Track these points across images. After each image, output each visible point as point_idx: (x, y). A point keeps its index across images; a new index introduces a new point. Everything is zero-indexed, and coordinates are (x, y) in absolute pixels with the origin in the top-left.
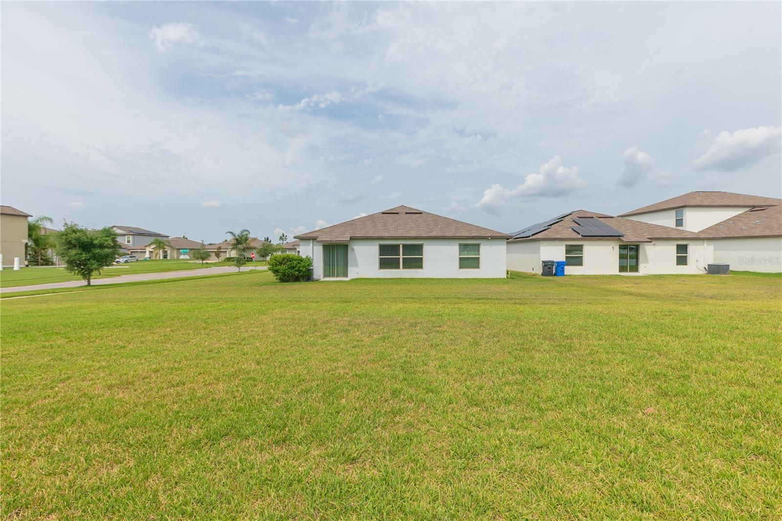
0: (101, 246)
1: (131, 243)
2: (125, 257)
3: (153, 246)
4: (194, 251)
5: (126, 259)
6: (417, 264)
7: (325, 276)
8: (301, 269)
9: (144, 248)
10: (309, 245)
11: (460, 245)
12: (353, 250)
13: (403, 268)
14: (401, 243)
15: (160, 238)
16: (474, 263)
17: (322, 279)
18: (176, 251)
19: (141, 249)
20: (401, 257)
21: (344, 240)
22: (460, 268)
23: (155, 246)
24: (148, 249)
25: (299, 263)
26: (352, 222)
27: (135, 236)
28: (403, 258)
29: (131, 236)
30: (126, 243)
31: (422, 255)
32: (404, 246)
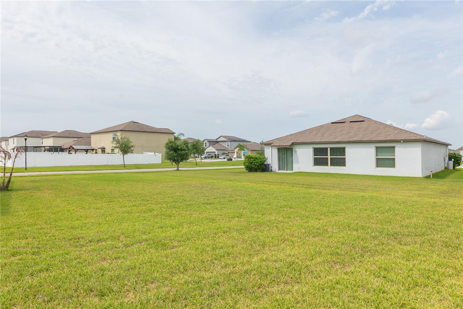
0: (181, 150)
1: (229, 147)
2: (224, 156)
3: (238, 149)
4: (257, 151)
5: (224, 157)
6: (342, 163)
7: (279, 169)
8: (256, 164)
9: (234, 150)
10: (270, 149)
11: (377, 148)
12: (296, 152)
13: (331, 166)
14: (329, 146)
15: (242, 143)
16: (391, 163)
17: (277, 171)
18: (250, 151)
19: (231, 151)
20: (329, 157)
21: (287, 145)
22: (377, 166)
23: (239, 149)
24: (236, 150)
25: (255, 160)
26: (305, 132)
27: (231, 142)
28: (330, 158)
29: (229, 142)
30: (227, 147)
31: (345, 156)
32: (331, 149)
